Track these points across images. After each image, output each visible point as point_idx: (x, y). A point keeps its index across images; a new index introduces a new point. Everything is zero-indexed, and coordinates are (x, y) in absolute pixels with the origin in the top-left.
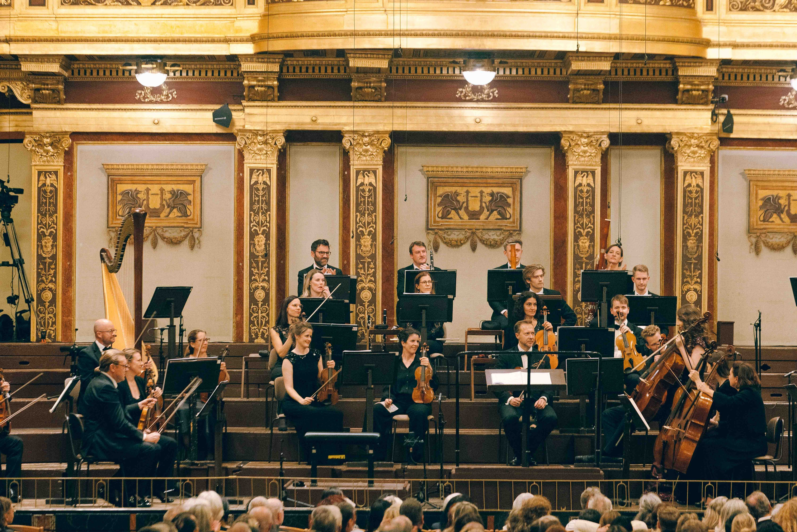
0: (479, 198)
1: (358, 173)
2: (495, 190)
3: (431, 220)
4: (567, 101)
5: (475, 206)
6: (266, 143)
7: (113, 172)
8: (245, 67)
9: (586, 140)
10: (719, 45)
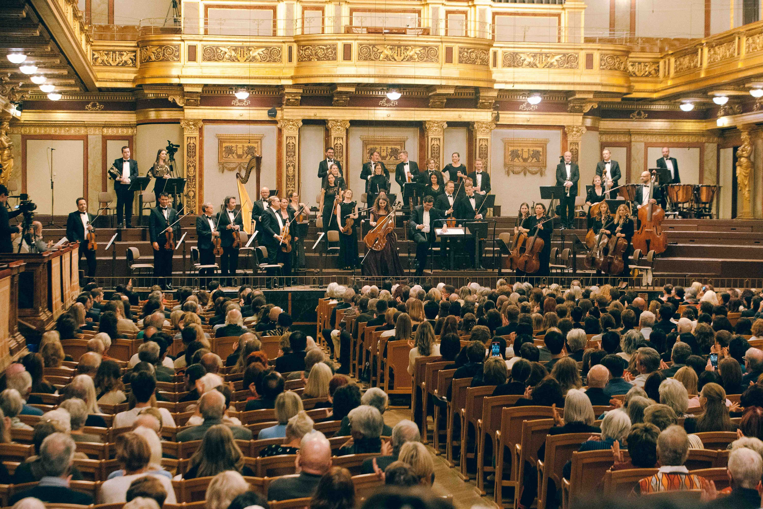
0: (386, 150)
1: (335, 139)
3: (365, 159)
4: (428, 107)
5: (384, 154)
6: (293, 125)
7: (222, 138)
9: (436, 125)
10: (499, 82)
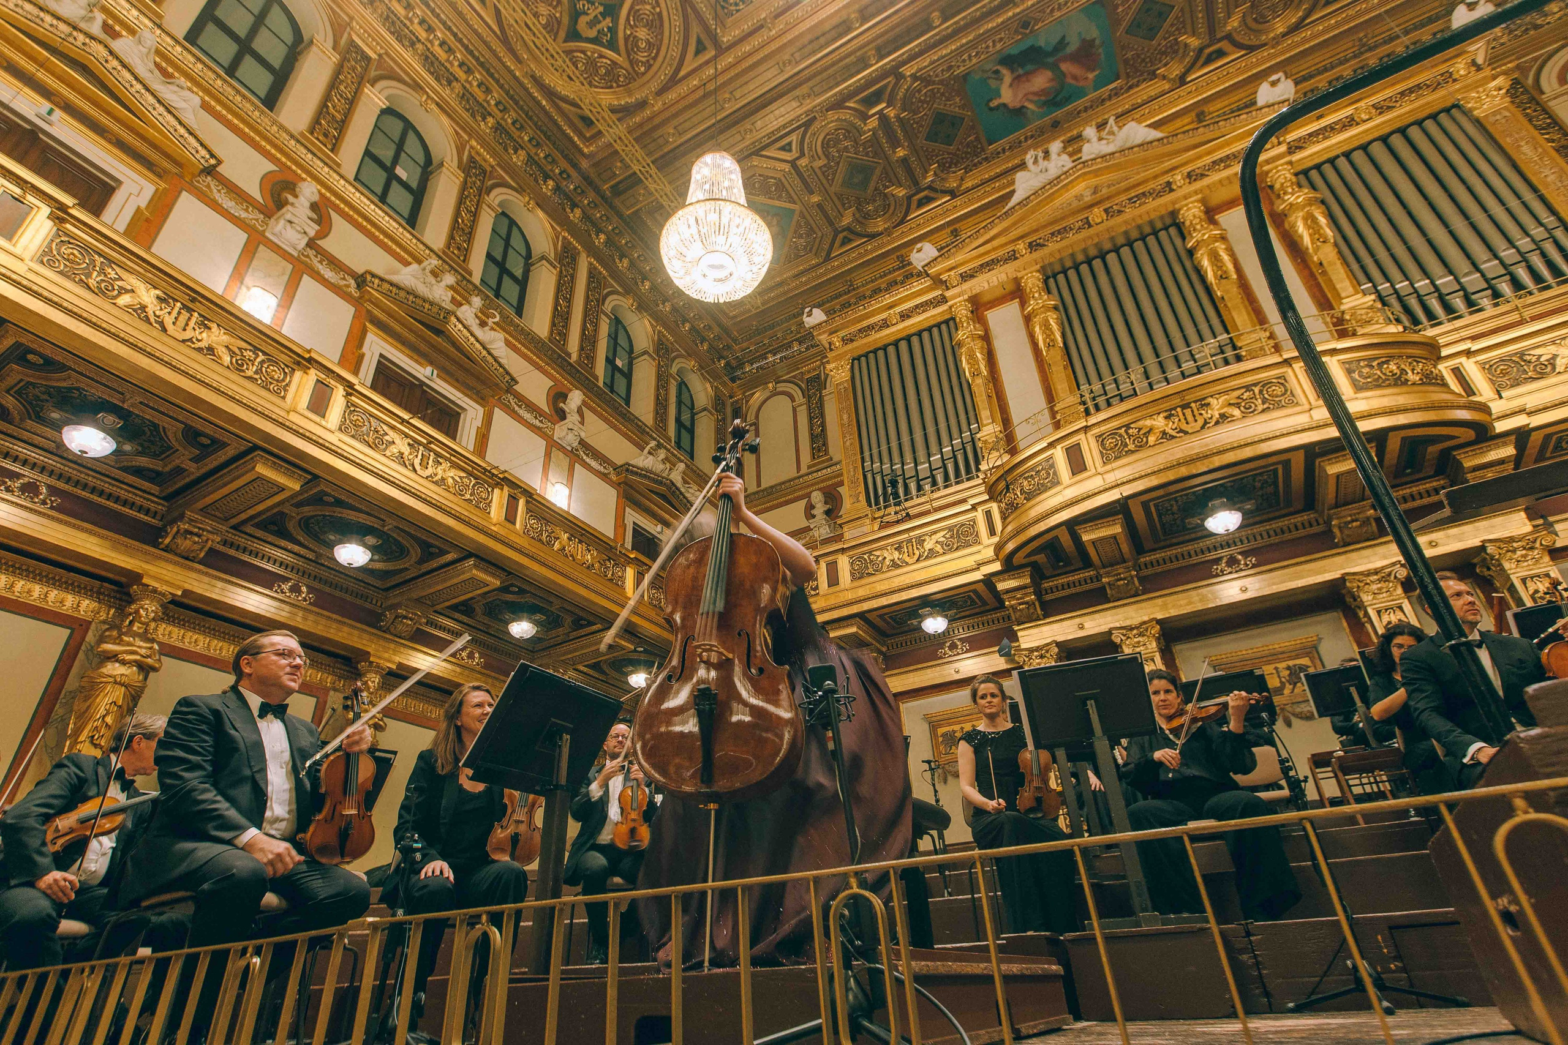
0: (1275, 675)
2: (1291, 663)
4: (1337, 546)
5: (1274, 682)
6: (1042, 657)
7: (935, 719)
8: (1001, 586)
9: (1374, 578)
10: (1505, 415)
